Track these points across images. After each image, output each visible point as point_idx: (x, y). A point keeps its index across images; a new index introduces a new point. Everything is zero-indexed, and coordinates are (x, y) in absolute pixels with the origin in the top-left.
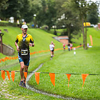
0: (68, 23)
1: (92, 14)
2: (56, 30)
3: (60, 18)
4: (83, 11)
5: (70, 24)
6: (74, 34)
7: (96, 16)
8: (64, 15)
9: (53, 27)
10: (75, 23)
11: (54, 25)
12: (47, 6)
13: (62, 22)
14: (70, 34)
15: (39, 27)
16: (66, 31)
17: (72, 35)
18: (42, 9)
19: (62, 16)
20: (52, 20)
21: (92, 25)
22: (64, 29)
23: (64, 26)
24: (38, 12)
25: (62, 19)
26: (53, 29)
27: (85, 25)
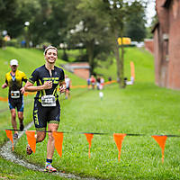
0: (88, 40)
2: (67, 52)
3: (74, 28)
4: (117, 16)
5: (93, 40)
6: (99, 59)
7: (141, 26)
8: (81, 23)
10: (102, 38)
11: (62, 42)
12: (50, 6)
13: (77, 37)
14: (93, 59)
15: (34, 46)
17: (96, 60)
18: (39, 13)
19: (77, 26)
20: (60, 34)
23: (81, 45)
24: (33, 18)
25: (77, 30)
26: (60, 49)
27: (120, 43)
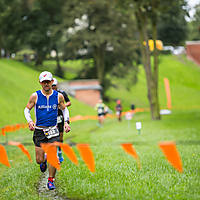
0: (97, 43)
1: (168, 15)
2: (62, 63)
3: (73, 26)
4: (147, 3)
6: (115, 74)
7: (179, 21)
9: (53, 54)
10: (119, 42)
11: (55, 48)
13: (78, 40)
14: (104, 75)
16: (91, 66)
17: (108, 76)
20: (49, 34)
21: (166, 48)
22: (86, 62)
24: (9, 8)
26: (51, 59)
